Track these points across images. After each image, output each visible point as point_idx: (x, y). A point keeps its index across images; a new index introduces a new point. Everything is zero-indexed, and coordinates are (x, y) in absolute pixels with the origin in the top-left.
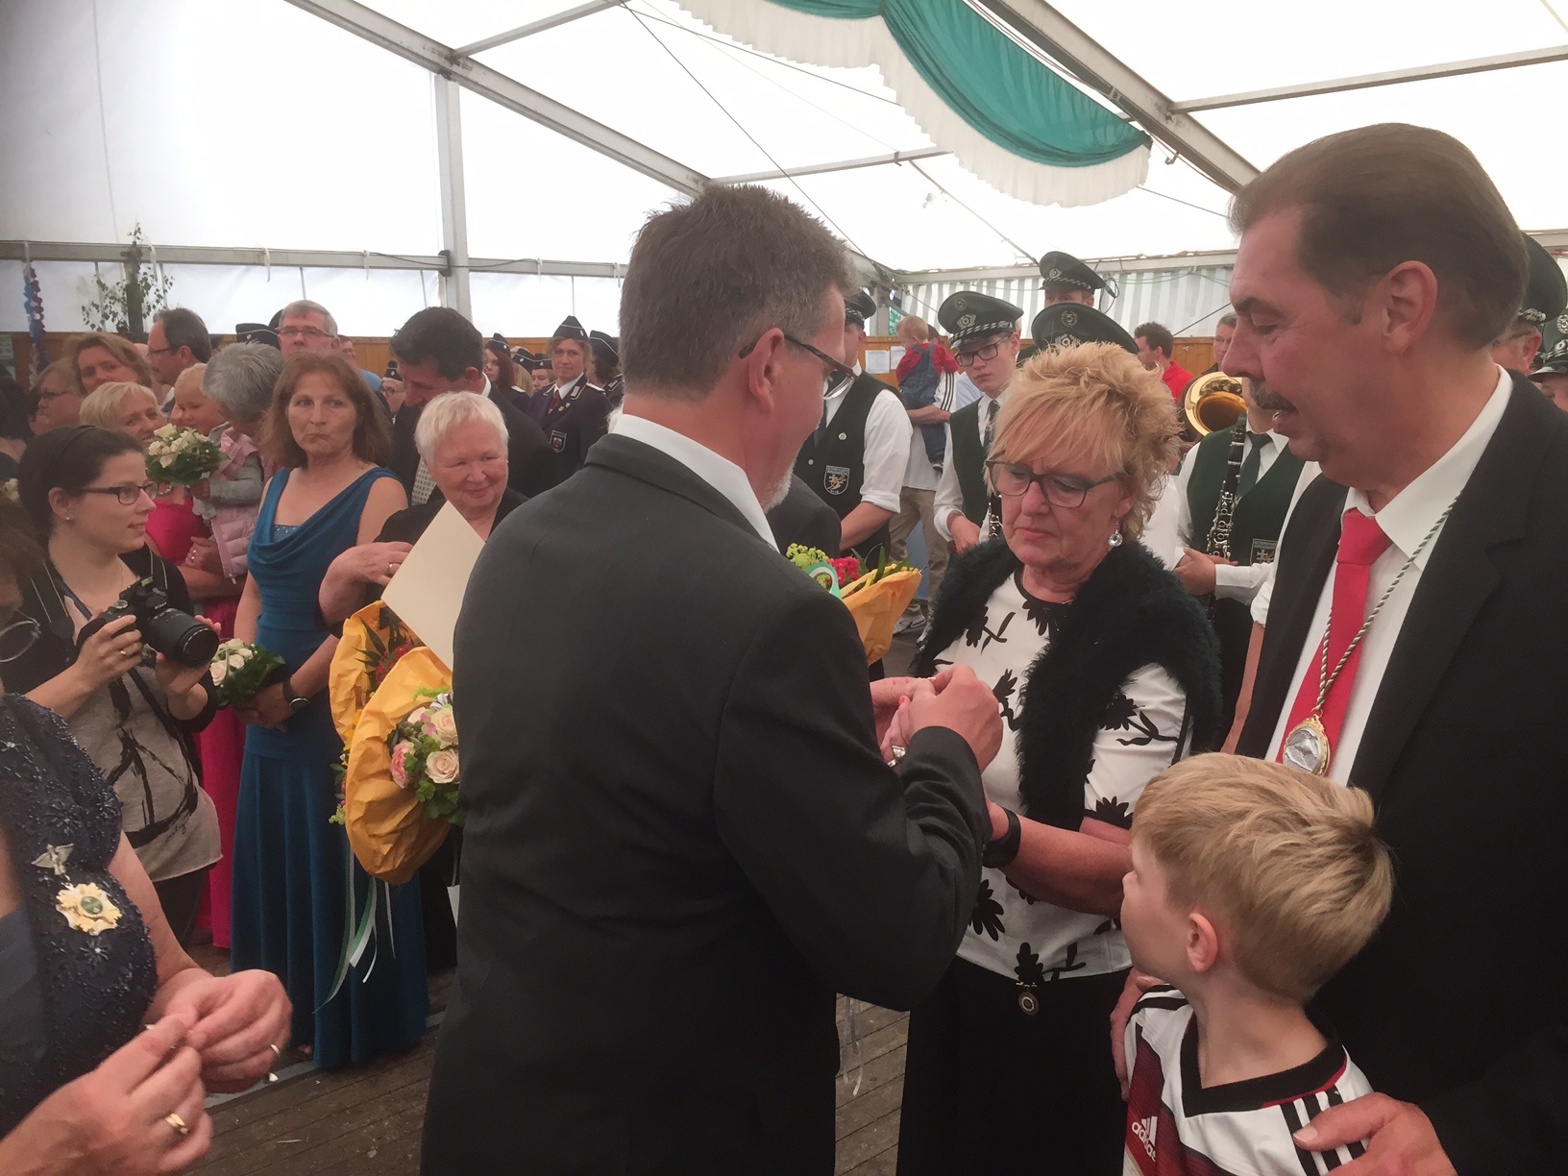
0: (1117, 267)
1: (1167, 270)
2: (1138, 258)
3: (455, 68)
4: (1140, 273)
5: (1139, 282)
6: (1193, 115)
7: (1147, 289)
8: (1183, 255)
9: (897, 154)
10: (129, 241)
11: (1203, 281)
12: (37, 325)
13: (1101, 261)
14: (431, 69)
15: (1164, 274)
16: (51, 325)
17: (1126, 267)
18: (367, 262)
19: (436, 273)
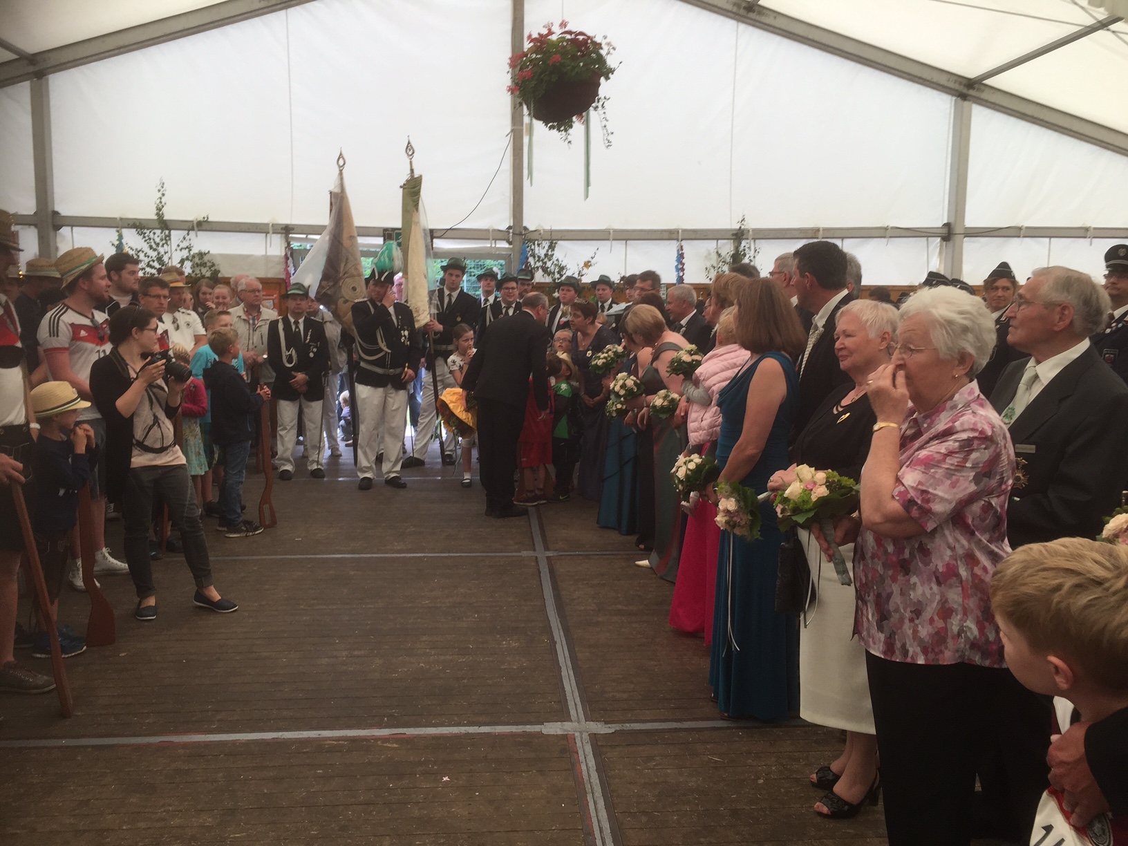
10: (738, 226)
14: (953, 95)
18: (888, 234)
19: (939, 239)
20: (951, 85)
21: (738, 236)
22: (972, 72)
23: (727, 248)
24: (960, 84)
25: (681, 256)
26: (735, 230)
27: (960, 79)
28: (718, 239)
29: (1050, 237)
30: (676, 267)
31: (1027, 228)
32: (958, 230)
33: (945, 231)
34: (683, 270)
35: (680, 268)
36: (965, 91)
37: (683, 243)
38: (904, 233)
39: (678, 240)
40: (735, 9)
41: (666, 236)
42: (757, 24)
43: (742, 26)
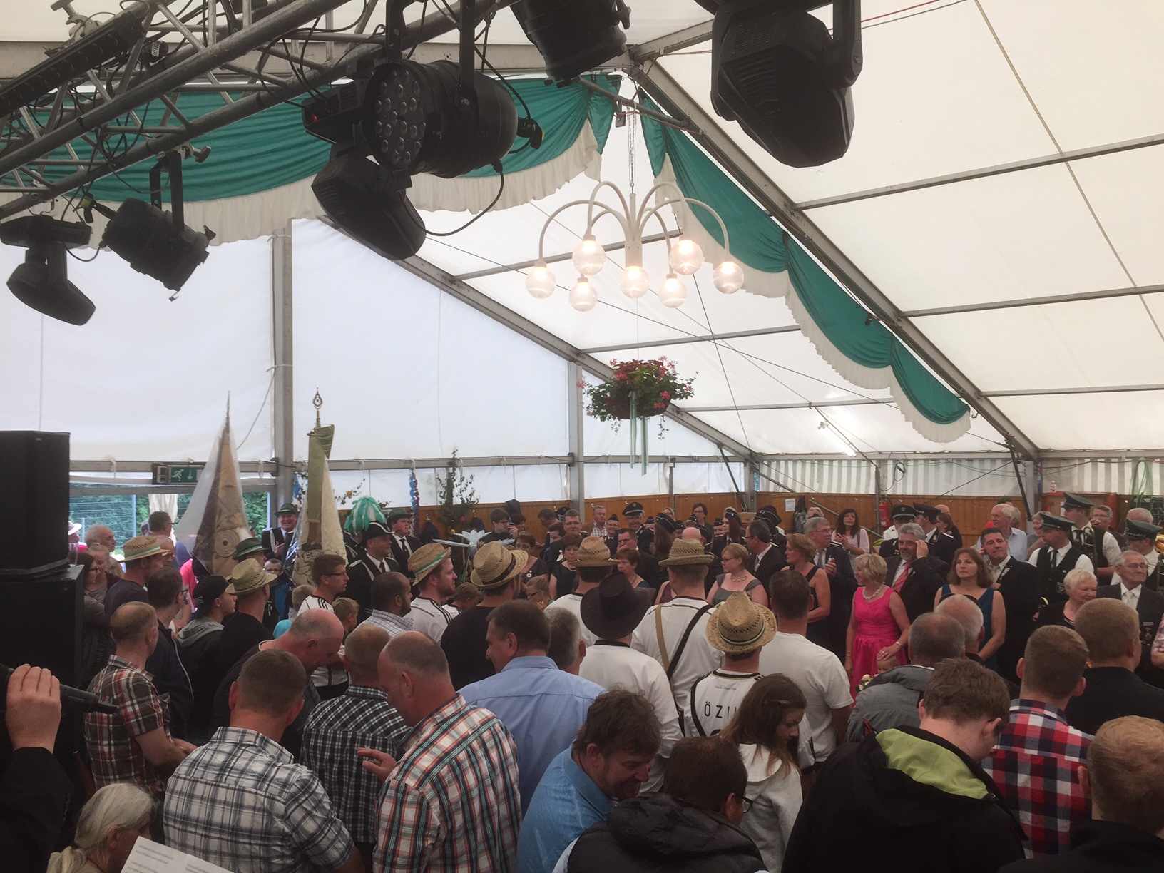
0: (903, 457)
1: (933, 460)
2: (915, 453)
3: (579, 359)
4: (916, 460)
5: (915, 466)
6: (989, 398)
7: (921, 470)
8: (943, 452)
9: (810, 403)
10: (451, 456)
11: (955, 466)
12: (416, 502)
13: (892, 453)
14: (567, 359)
15: (930, 462)
16: (421, 504)
17: (908, 457)
18: (541, 461)
19: (565, 465)
20: (568, 353)
21: (452, 463)
22: (581, 345)
23: (443, 475)
24: (573, 352)
25: (414, 484)
26: (450, 459)
27: (573, 349)
28: (435, 467)
29: (620, 463)
30: (411, 492)
31: (613, 456)
32: (581, 459)
33: (571, 459)
34: (417, 494)
35: (415, 493)
36: (576, 358)
37: (417, 471)
38: (550, 461)
39: (410, 468)
40: (443, 281)
41: (402, 465)
42: (456, 294)
43: (444, 293)
